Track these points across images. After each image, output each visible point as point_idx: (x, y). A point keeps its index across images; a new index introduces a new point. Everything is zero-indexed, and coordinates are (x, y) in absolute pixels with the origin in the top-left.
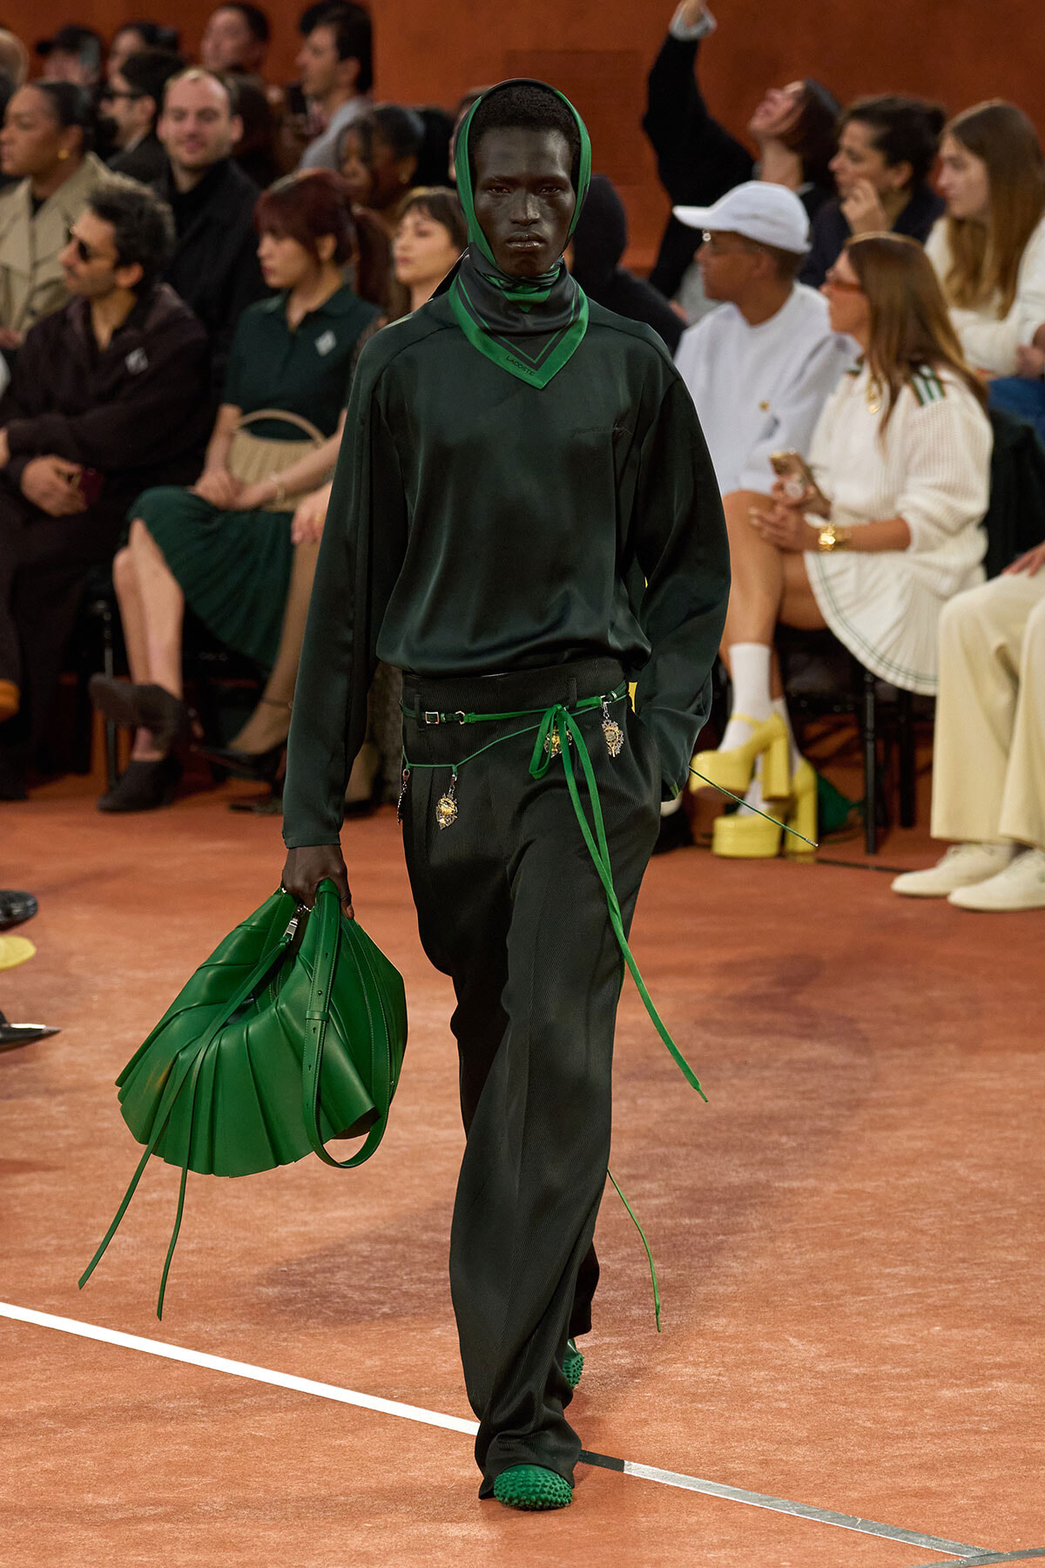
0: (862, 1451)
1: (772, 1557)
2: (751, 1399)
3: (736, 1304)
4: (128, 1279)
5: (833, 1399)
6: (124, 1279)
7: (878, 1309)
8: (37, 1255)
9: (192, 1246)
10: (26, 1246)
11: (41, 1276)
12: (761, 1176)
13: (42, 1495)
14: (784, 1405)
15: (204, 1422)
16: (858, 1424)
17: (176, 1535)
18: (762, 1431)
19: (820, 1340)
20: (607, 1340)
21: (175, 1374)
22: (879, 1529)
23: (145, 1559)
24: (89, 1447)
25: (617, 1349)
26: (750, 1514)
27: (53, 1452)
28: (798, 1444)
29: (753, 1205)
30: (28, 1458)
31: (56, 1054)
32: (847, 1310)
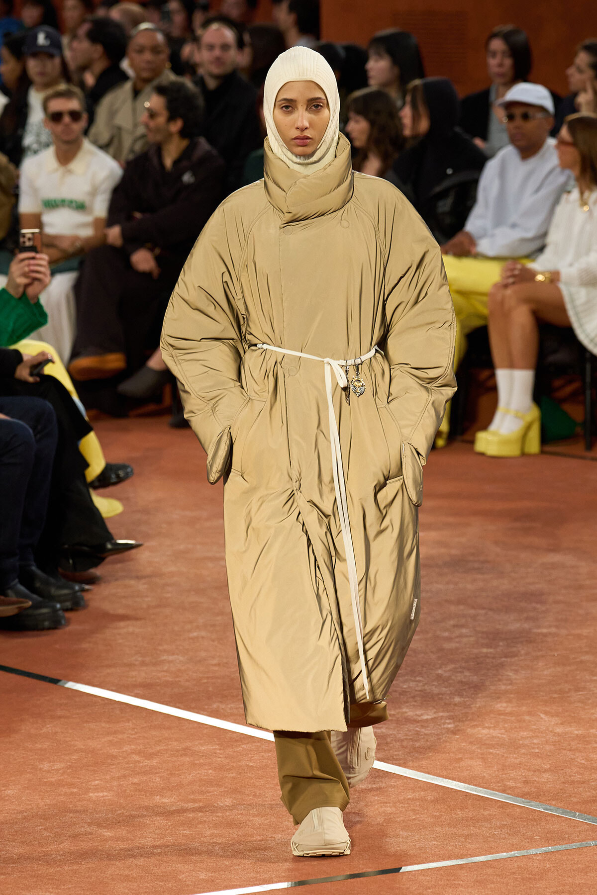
0: (580, 776)
1: (529, 833)
2: (520, 747)
3: (512, 696)
4: (179, 679)
5: (564, 748)
6: (177, 679)
7: (589, 699)
8: (130, 665)
9: (215, 662)
10: (125, 661)
11: (132, 677)
12: (526, 626)
13: (132, 796)
14: (537, 751)
15: (220, 757)
16: (577, 761)
17: (205, 819)
18: (525, 765)
19: (557, 716)
20: (441, 714)
21: (205, 731)
22: (588, 819)
23: (188, 833)
24: (158, 770)
25: (446, 719)
26: (518, 810)
27: (138, 774)
28: (544, 772)
29: (522, 642)
30: (125, 776)
31: (143, 557)
32: (572, 699)
